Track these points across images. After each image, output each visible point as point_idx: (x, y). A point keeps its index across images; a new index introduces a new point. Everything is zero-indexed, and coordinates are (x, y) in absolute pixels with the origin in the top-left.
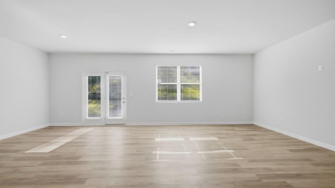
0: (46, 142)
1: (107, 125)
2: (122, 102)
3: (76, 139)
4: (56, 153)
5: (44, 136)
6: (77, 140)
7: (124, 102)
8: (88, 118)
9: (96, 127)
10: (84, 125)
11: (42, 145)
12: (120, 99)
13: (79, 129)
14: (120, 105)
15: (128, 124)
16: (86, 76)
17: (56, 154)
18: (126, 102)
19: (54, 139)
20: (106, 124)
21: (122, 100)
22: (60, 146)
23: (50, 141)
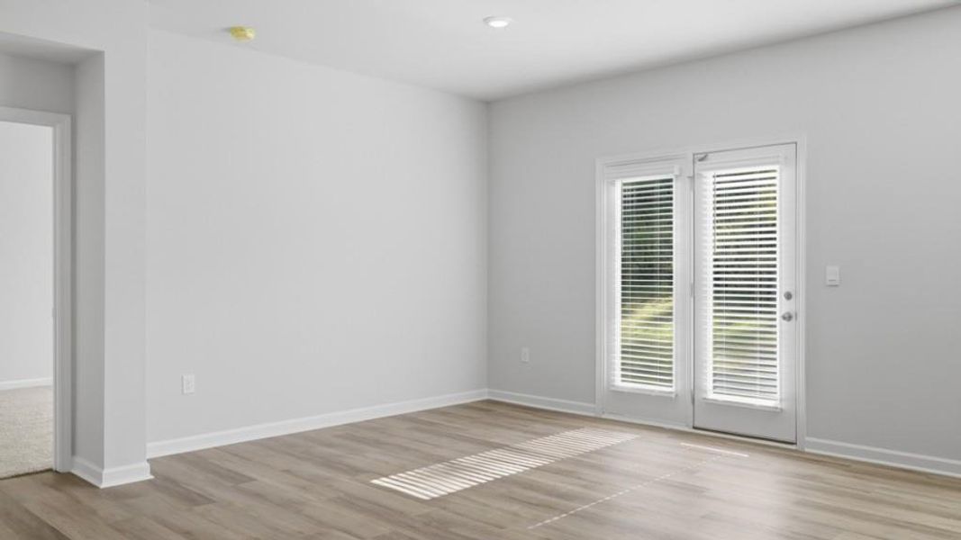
0: (441, 460)
1: (700, 433)
2: (778, 316)
3: (538, 468)
4: (444, 508)
5: (449, 436)
6: (535, 478)
7: (788, 317)
8: (619, 382)
9: (646, 433)
10: (604, 416)
11: (426, 466)
12: (769, 298)
13: (579, 428)
14: (769, 332)
15: (812, 444)
16: (613, 184)
17: (443, 512)
18: (802, 318)
19: (469, 454)
20: (694, 428)
21: (781, 306)
22: (473, 488)
23: (454, 459)
